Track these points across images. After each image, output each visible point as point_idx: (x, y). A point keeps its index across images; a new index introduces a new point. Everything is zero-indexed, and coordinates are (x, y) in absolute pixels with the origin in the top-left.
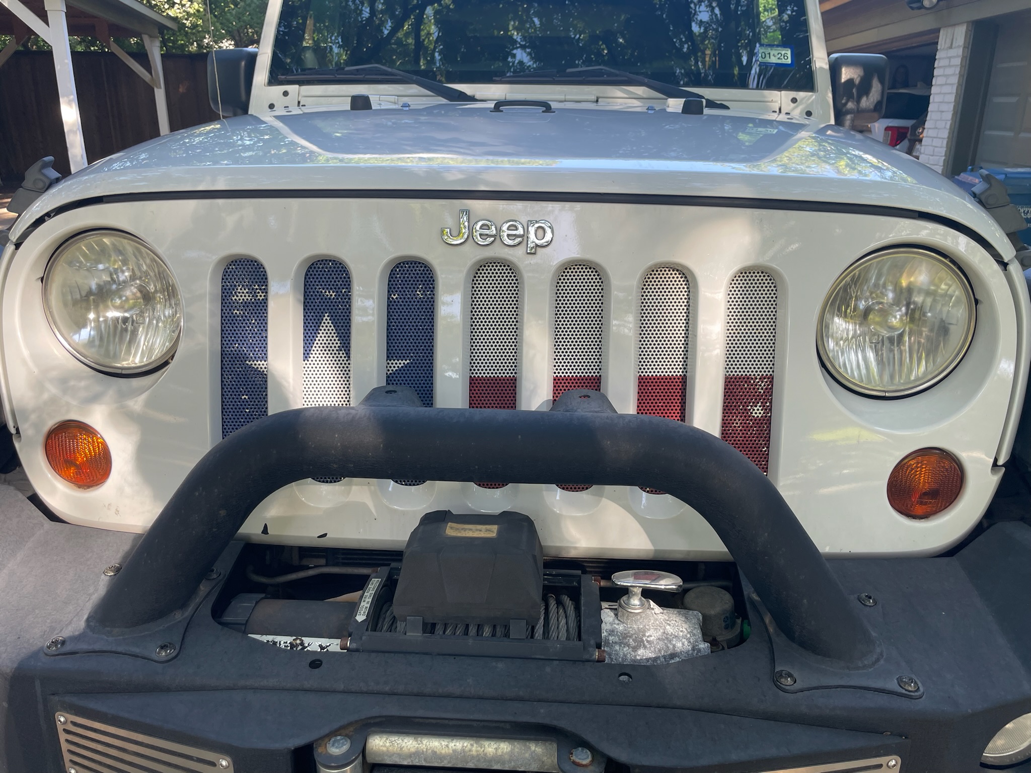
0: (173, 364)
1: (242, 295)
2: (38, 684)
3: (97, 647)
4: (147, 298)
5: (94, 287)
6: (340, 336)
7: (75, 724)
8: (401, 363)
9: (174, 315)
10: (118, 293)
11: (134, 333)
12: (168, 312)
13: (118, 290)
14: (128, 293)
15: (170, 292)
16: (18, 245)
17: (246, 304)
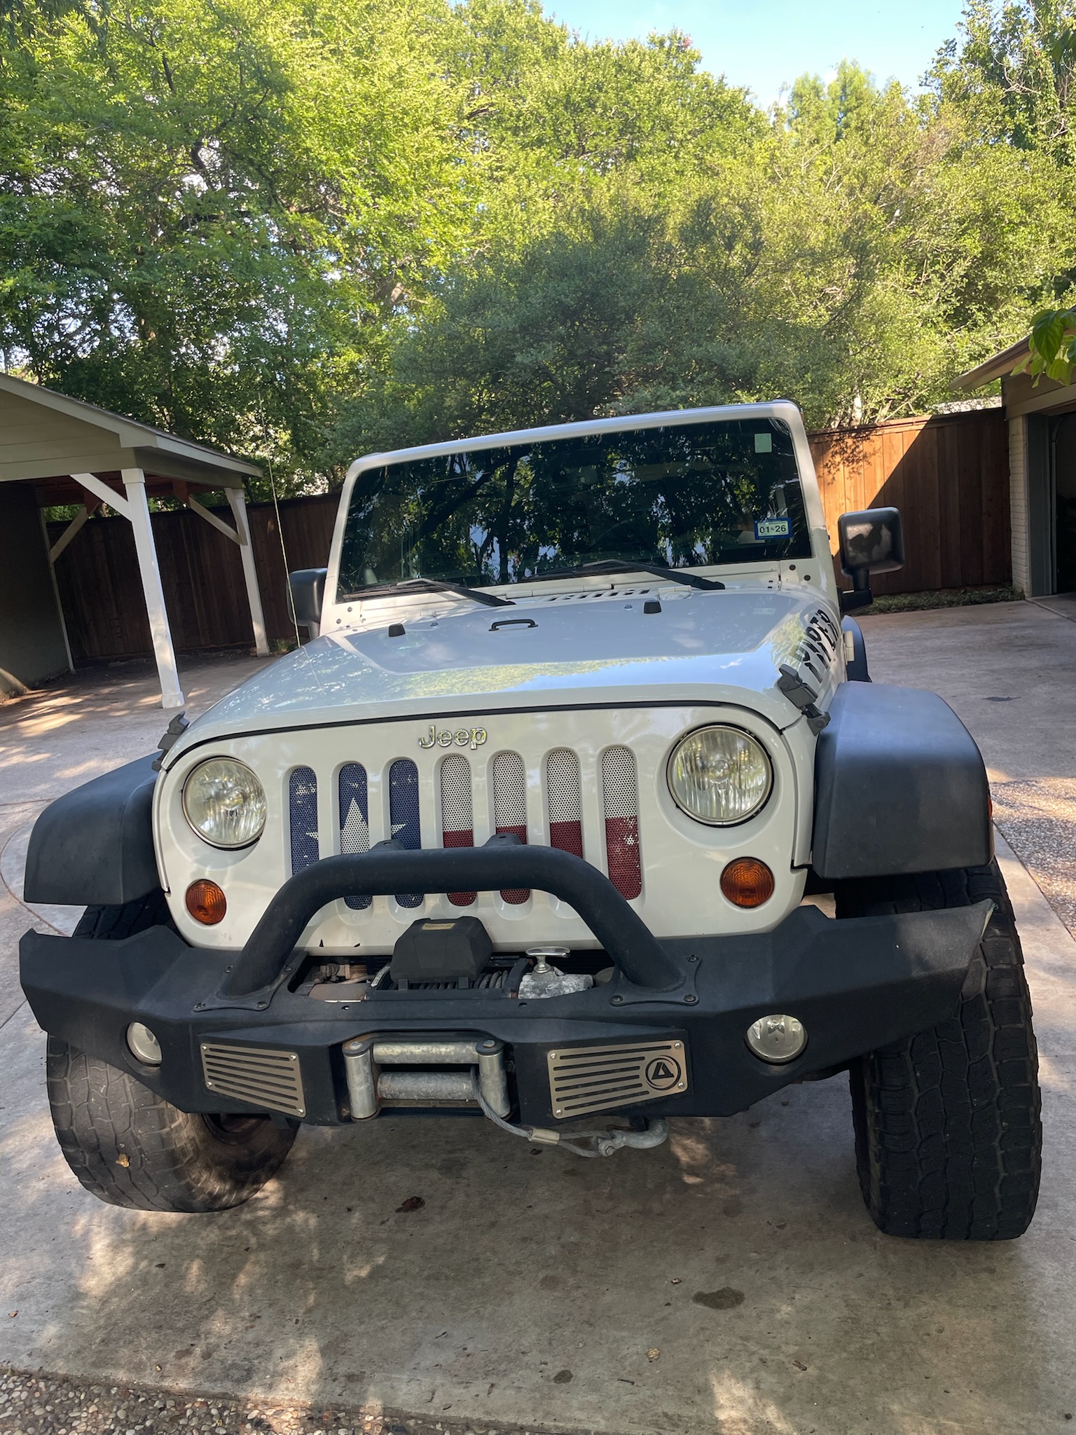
0: (261, 838)
1: (302, 791)
2: (190, 1027)
3: (223, 1006)
4: (245, 798)
5: (213, 793)
6: (362, 812)
7: (211, 1049)
8: (401, 826)
9: (262, 807)
10: (227, 796)
11: (238, 821)
12: (258, 805)
13: (227, 794)
14: (234, 795)
15: (259, 793)
16: (168, 771)
17: (305, 796)
